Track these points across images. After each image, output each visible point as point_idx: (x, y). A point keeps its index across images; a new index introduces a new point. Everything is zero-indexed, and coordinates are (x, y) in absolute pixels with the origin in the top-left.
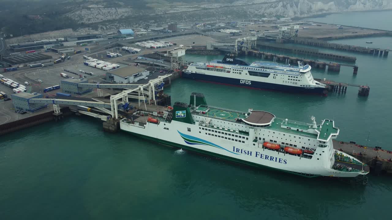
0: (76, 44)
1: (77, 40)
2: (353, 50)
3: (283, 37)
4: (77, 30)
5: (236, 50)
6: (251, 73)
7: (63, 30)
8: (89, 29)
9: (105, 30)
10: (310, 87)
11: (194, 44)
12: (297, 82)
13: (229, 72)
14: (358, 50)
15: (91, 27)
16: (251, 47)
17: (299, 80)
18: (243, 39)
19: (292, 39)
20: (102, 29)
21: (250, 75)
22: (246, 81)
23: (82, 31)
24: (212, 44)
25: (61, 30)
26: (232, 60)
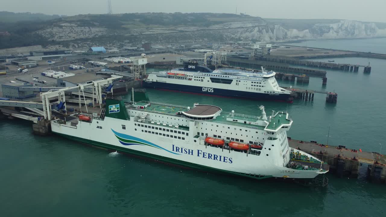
0: (42, 59)
1: (43, 55)
2: (324, 67)
3: (255, 55)
4: (47, 47)
5: (205, 64)
6: (214, 80)
7: (31, 47)
8: (60, 47)
9: (77, 48)
10: (274, 93)
11: (164, 60)
12: (261, 88)
13: (190, 79)
14: (329, 66)
15: (62, 45)
16: (222, 62)
17: (263, 86)
18: (212, 53)
19: (264, 57)
20: (74, 47)
21: (213, 82)
22: (209, 89)
23: (52, 48)
24: (181, 59)
25: (29, 47)
26: (194, 67)
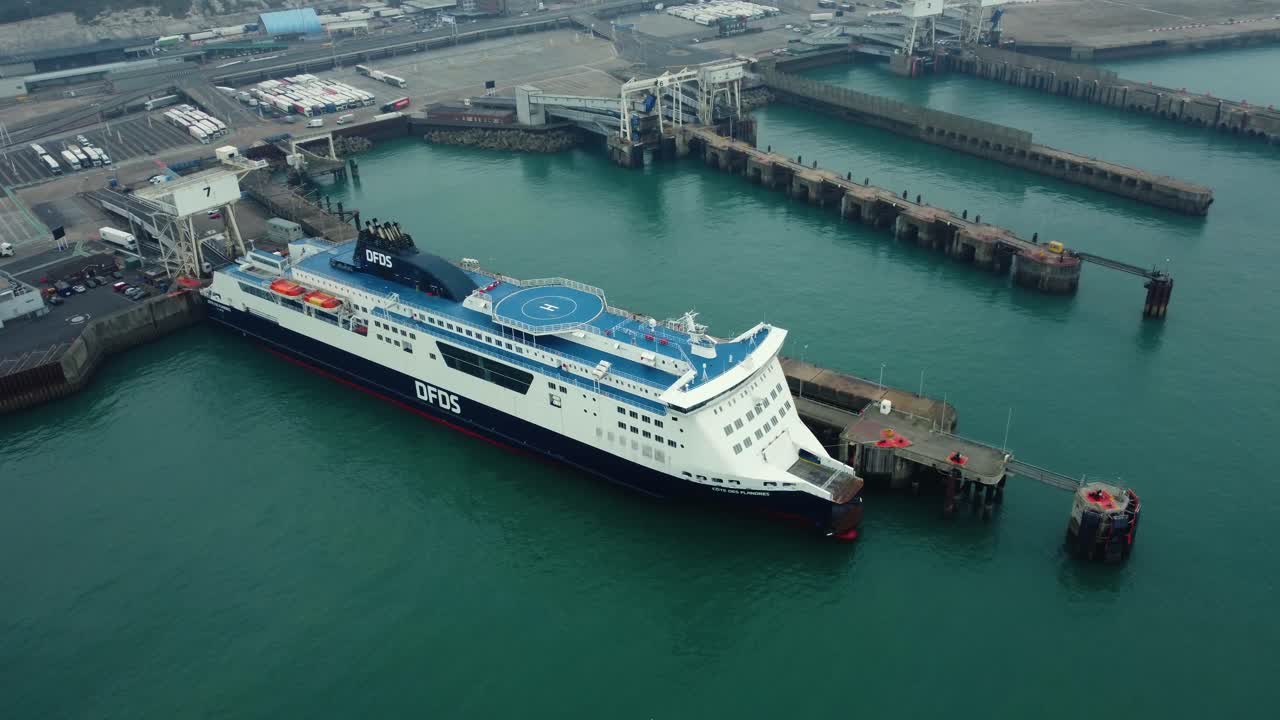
0: (24, 91)
1: (34, 70)
4: (98, 18)
5: (625, 134)
6: (455, 358)
7: (34, 22)
8: (148, 13)
9: (220, 14)
13: (362, 330)
15: (157, 5)
17: (672, 443)
18: (656, 83)
19: (967, 56)
20: (207, 11)
21: (451, 363)
22: (440, 393)
23: (117, 19)
25: (25, 23)
26: (386, 261)
